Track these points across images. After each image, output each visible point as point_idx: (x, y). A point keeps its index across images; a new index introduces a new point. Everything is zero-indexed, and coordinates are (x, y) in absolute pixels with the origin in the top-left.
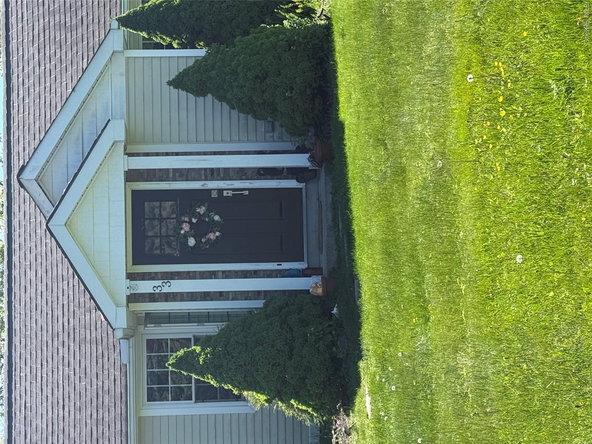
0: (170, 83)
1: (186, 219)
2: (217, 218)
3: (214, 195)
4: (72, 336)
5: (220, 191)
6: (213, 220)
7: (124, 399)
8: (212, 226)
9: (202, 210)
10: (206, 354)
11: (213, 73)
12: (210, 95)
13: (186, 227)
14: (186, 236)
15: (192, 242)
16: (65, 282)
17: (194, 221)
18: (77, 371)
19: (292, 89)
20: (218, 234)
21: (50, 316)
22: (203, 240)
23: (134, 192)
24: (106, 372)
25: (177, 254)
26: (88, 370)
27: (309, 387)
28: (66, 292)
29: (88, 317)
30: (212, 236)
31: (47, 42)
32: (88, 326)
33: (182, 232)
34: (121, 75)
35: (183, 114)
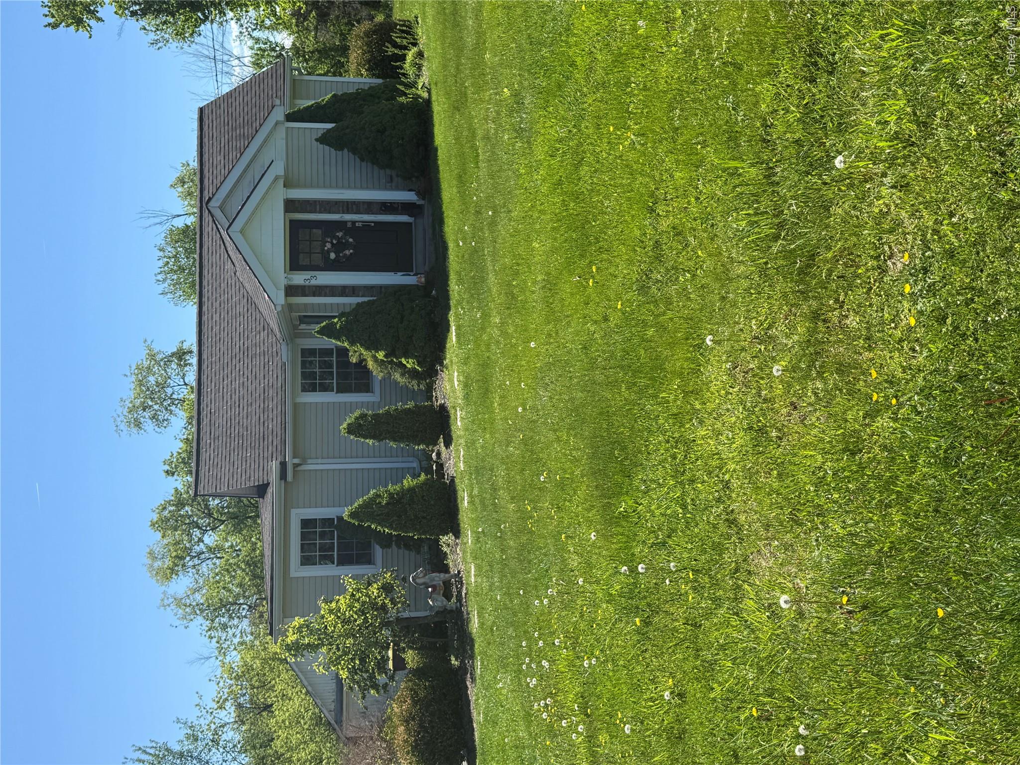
0: (317, 140)
1: (329, 240)
2: (351, 240)
3: (349, 225)
4: (246, 354)
5: (354, 223)
6: (348, 241)
7: (283, 388)
8: (346, 246)
9: (340, 234)
10: (342, 322)
11: (348, 131)
12: (346, 150)
13: (328, 246)
14: (329, 252)
15: (333, 256)
16: (242, 317)
17: (335, 242)
18: (250, 377)
19: (403, 139)
20: (351, 251)
21: (230, 343)
22: (341, 255)
23: (291, 221)
24: (271, 373)
25: (322, 265)
26: (258, 374)
27: (414, 342)
28: (242, 323)
29: (258, 337)
30: (347, 252)
31: (230, 150)
32: (258, 344)
33: (326, 248)
34: (283, 139)
35: (327, 167)
